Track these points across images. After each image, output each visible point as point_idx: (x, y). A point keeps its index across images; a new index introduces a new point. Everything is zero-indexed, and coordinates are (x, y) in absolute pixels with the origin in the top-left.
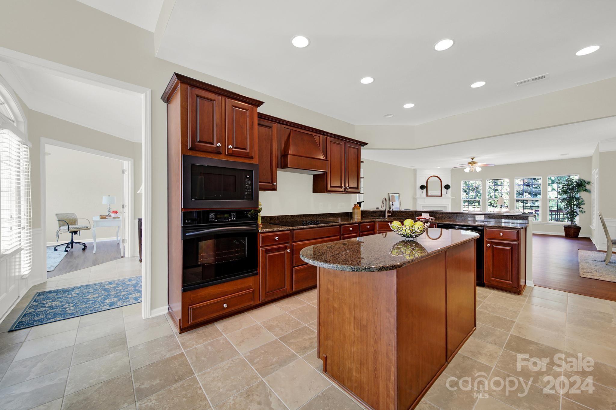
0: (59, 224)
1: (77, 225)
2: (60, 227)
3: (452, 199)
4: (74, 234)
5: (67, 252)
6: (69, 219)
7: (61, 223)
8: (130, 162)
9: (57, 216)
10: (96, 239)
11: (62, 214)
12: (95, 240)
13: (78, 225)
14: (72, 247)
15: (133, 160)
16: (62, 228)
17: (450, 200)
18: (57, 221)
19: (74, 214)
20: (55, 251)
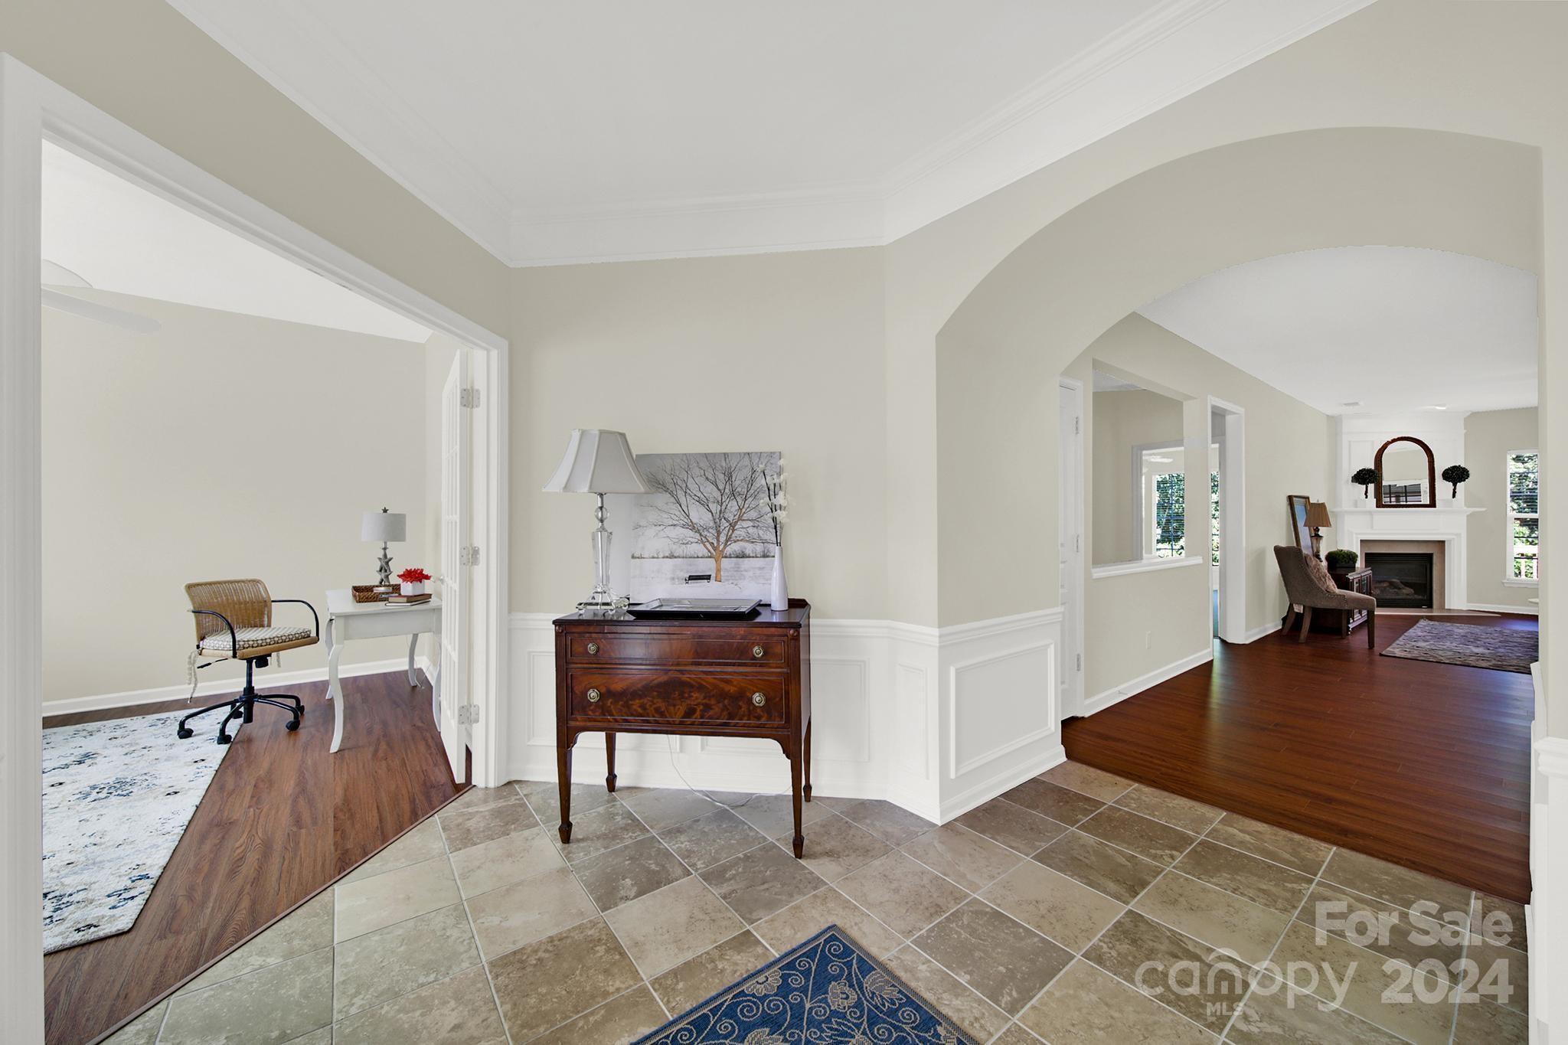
0: (199, 625)
1: (269, 625)
2: (203, 639)
3: (1470, 517)
4: (259, 666)
5: (227, 746)
6: (240, 603)
7: (209, 621)
8: (494, 353)
9: (190, 594)
10: (339, 667)
11: (210, 584)
12: (334, 670)
13: (273, 625)
14: (249, 719)
15: (505, 344)
16: (207, 643)
17: (1465, 518)
18: (193, 614)
19: (258, 582)
20: (181, 738)
